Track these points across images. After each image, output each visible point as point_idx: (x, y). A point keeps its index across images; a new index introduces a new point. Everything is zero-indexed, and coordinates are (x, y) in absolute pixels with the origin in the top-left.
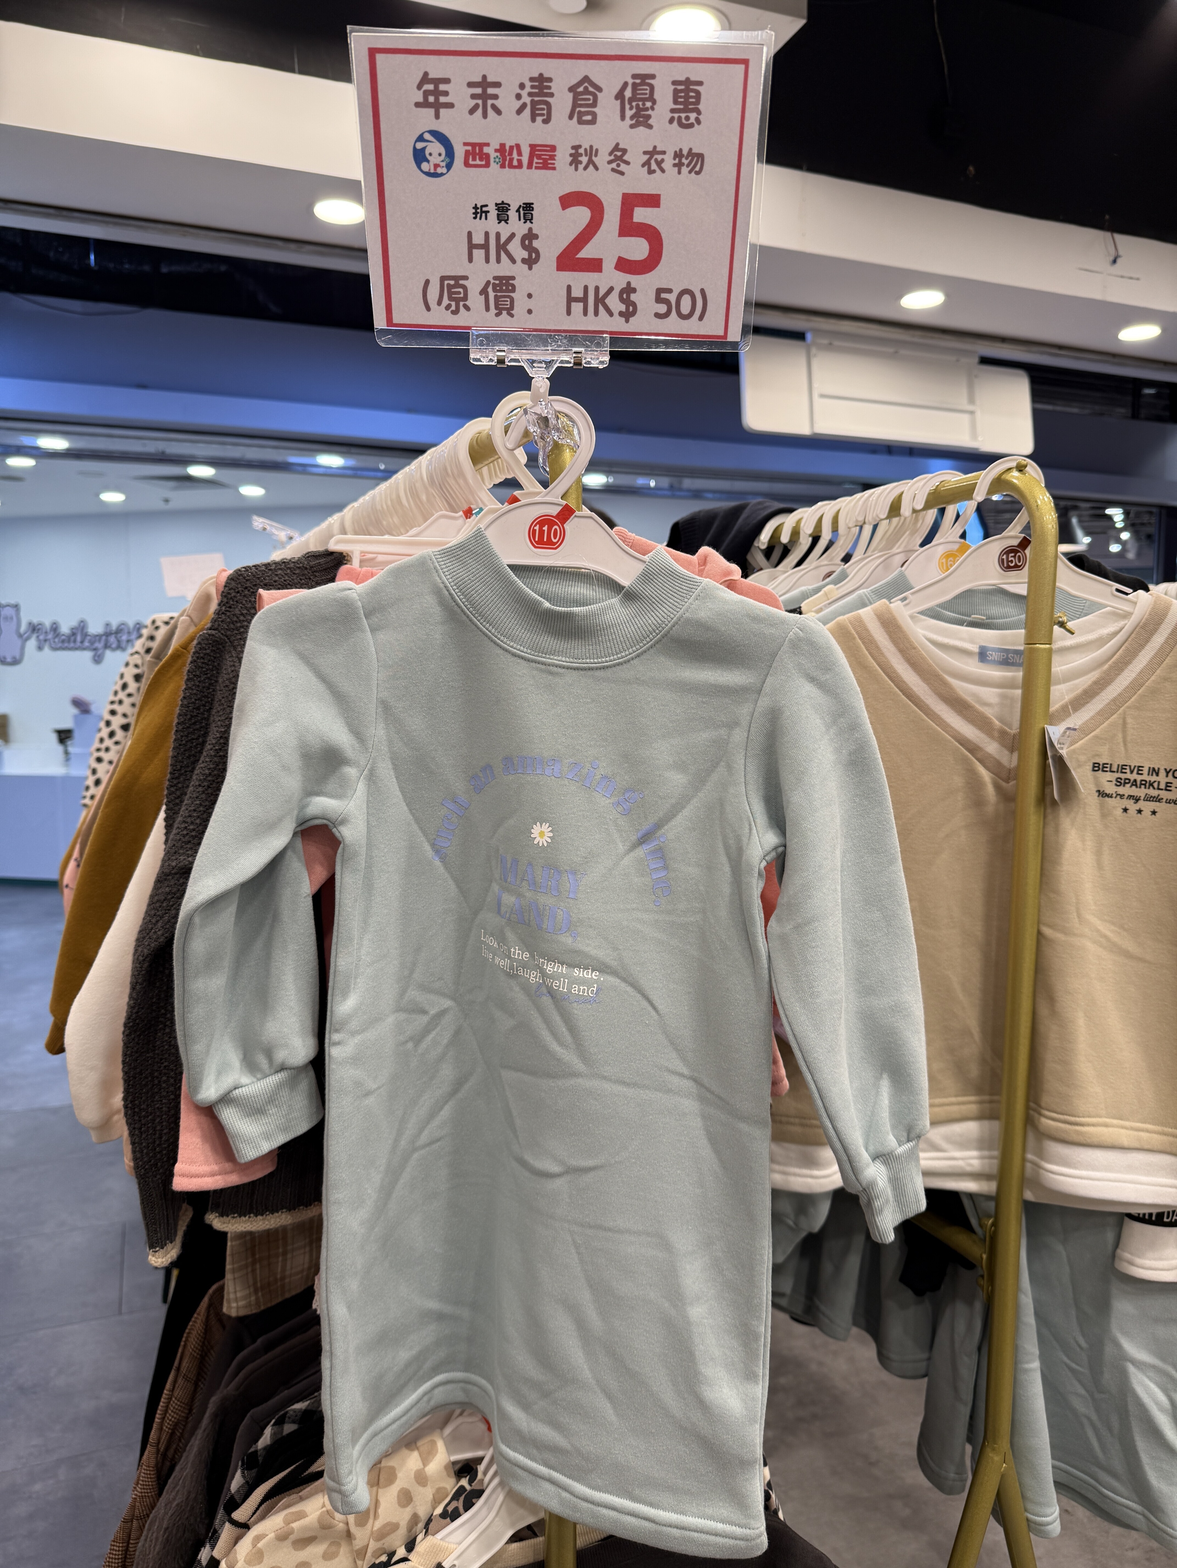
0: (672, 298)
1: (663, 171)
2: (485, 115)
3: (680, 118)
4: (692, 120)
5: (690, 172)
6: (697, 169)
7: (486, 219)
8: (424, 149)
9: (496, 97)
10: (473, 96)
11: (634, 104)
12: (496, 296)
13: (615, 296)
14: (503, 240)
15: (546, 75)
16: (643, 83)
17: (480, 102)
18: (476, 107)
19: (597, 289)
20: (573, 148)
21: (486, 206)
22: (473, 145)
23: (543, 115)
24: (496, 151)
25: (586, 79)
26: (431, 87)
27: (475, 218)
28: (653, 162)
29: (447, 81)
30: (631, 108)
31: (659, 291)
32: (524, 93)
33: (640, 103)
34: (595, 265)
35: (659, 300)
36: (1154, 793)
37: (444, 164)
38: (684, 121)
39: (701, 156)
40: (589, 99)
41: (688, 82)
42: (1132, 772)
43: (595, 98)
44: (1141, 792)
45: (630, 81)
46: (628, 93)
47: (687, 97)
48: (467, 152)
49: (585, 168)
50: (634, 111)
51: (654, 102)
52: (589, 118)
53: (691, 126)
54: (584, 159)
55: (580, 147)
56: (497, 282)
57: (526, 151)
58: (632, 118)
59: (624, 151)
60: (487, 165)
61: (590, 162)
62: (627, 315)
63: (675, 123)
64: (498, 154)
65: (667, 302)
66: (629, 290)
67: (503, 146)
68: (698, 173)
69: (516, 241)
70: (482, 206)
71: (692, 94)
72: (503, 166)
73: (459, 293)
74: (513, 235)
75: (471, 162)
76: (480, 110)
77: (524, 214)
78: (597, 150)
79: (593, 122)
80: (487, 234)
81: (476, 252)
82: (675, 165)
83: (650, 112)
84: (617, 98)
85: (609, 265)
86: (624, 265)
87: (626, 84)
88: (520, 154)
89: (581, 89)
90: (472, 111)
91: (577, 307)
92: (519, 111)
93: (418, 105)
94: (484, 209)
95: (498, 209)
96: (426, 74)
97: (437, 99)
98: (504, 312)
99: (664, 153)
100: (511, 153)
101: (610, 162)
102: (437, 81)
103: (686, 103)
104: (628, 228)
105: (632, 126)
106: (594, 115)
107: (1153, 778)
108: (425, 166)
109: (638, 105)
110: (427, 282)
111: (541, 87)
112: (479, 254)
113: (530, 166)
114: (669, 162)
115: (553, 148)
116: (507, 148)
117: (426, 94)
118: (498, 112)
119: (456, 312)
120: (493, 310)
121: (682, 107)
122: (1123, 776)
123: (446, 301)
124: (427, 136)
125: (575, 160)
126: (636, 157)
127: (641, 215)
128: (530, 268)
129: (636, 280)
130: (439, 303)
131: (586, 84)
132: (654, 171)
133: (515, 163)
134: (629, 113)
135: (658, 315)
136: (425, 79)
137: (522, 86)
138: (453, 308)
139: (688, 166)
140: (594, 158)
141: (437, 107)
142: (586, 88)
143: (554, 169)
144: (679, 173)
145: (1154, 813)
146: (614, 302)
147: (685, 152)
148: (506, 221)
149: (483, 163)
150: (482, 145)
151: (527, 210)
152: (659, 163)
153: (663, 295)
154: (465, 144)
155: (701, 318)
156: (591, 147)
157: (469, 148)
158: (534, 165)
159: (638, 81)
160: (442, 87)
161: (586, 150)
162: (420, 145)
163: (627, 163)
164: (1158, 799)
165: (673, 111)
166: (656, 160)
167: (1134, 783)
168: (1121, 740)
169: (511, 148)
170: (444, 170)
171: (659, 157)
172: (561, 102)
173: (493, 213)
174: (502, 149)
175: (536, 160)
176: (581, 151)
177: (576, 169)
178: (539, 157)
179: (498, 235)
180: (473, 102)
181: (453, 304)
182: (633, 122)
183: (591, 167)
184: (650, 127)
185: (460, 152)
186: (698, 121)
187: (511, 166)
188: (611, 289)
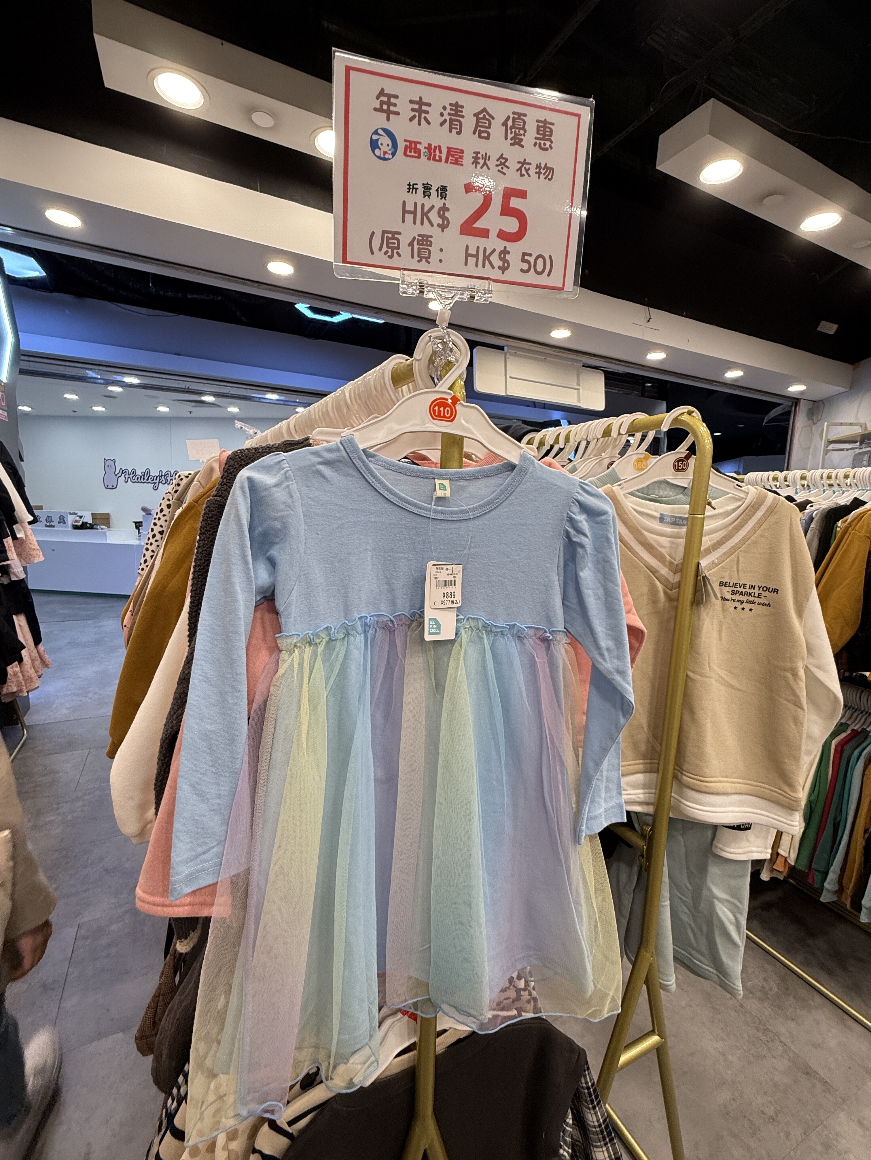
0: (532, 260)
1: (529, 176)
2: (419, 123)
3: (540, 143)
4: (547, 146)
5: (545, 178)
6: (550, 177)
7: (416, 193)
8: (378, 140)
9: (427, 112)
10: (413, 110)
11: (513, 130)
12: (419, 248)
13: (497, 253)
14: (426, 210)
15: (460, 103)
16: (519, 118)
17: (417, 114)
18: (414, 116)
19: (485, 249)
20: (474, 153)
21: (417, 184)
22: (411, 142)
23: (457, 129)
24: (425, 148)
25: (484, 110)
26: (385, 99)
27: (409, 192)
28: (523, 169)
29: (396, 97)
30: (511, 133)
31: (524, 254)
32: (446, 113)
33: (517, 131)
34: (484, 233)
35: (523, 260)
36: (752, 599)
37: (390, 152)
38: (542, 146)
39: (552, 169)
40: (486, 123)
41: (545, 122)
42: (740, 587)
43: (490, 124)
44: (744, 598)
45: (512, 116)
46: (510, 123)
47: (545, 131)
48: (406, 146)
49: (482, 168)
50: (513, 135)
51: (525, 131)
52: (486, 135)
53: (547, 149)
54: (481, 162)
55: (479, 153)
56: (420, 238)
57: (445, 151)
58: (511, 139)
59: (506, 160)
60: (419, 157)
61: (485, 163)
62: (503, 269)
63: (538, 146)
64: (427, 150)
65: (528, 262)
66: (505, 252)
67: (430, 145)
68: (550, 180)
69: (435, 211)
70: (414, 184)
71: (548, 130)
72: (429, 159)
73: (395, 243)
74: (433, 207)
75: (408, 153)
76: (417, 119)
77: (441, 193)
78: (489, 156)
79: (488, 138)
80: (416, 204)
81: (407, 215)
82: (536, 173)
83: (522, 137)
84: (503, 125)
85: (493, 234)
86: (502, 235)
87: (508, 118)
88: (440, 152)
89: (481, 116)
90: (411, 119)
91: (472, 261)
92: (442, 124)
93: (375, 109)
94: (415, 186)
95: (424, 188)
96: (383, 90)
97: (389, 108)
98: (424, 260)
99: (530, 164)
100: (435, 151)
101: (497, 166)
102: (390, 96)
103: (544, 135)
104: (507, 211)
105: (512, 144)
106: (489, 134)
107: (752, 591)
108: (377, 152)
109: (515, 131)
110: (373, 234)
111: (456, 111)
112: (409, 217)
113: (446, 161)
114: (533, 171)
115: (462, 152)
116: (433, 147)
117: (382, 103)
118: (429, 123)
119: (391, 257)
120: (416, 258)
121: (541, 136)
122: (736, 589)
123: (385, 249)
124: (380, 132)
125: (475, 162)
126: (512, 164)
127: (515, 203)
128: (443, 231)
129: (510, 246)
130: (380, 249)
131: (485, 113)
132: (524, 175)
133: (437, 158)
134: (510, 136)
135: (522, 271)
136: (382, 93)
137: (444, 108)
138: (389, 254)
139: (544, 174)
140: (487, 161)
141: (389, 113)
142: (484, 116)
143: (462, 165)
144: (539, 178)
145: (751, 610)
146: (495, 259)
147: (543, 166)
148: (429, 197)
149: (416, 155)
150: (416, 143)
151: (443, 190)
152: (527, 170)
153: (526, 258)
154: (405, 141)
155: (549, 275)
156: (486, 154)
157: (408, 144)
158: (449, 161)
159: (516, 116)
160: (393, 100)
161: (482, 155)
162: (375, 137)
163: (508, 168)
164: (753, 603)
165: (536, 138)
166: (525, 168)
167: (741, 593)
168: (735, 569)
169: (435, 147)
170: (390, 157)
171: (527, 167)
172: (469, 122)
173: (421, 190)
174: (429, 147)
175: (450, 158)
176: (479, 156)
177: (476, 167)
178: (453, 156)
179: (423, 205)
180: (413, 114)
181: (390, 250)
182: (513, 141)
183: (485, 167)
184: (523, 146)
185: (401, 146)
186: (551, 148)
187: (434, 160)
188: (494, 250)
